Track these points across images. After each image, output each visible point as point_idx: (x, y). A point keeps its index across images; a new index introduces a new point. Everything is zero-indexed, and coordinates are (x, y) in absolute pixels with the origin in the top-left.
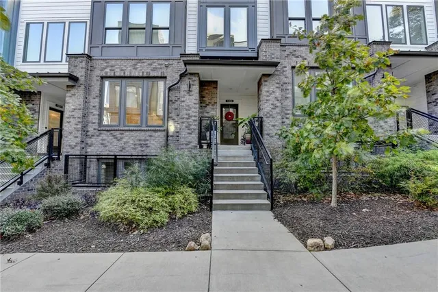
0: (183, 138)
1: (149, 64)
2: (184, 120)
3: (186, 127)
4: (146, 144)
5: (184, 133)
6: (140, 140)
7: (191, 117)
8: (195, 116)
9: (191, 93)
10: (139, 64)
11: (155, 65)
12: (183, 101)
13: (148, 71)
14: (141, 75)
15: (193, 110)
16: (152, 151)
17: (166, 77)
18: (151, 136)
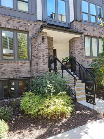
0: (41, 67)
1: (18, 22)
2: (41, 57)
3: (43, 61)
4: (19, 71)
5: (42, 64)
6: (15, 68)
7: (45, 55)
8: (46, 55)
9: (44, 43)
10: (11, 21)
11: (21, 23)
12: (40, 47)
13: (17, 26)
14: (13, 28)
15: (45, 52)
16: (23, 74)
17: (28, 32)
18: (21, 66)
